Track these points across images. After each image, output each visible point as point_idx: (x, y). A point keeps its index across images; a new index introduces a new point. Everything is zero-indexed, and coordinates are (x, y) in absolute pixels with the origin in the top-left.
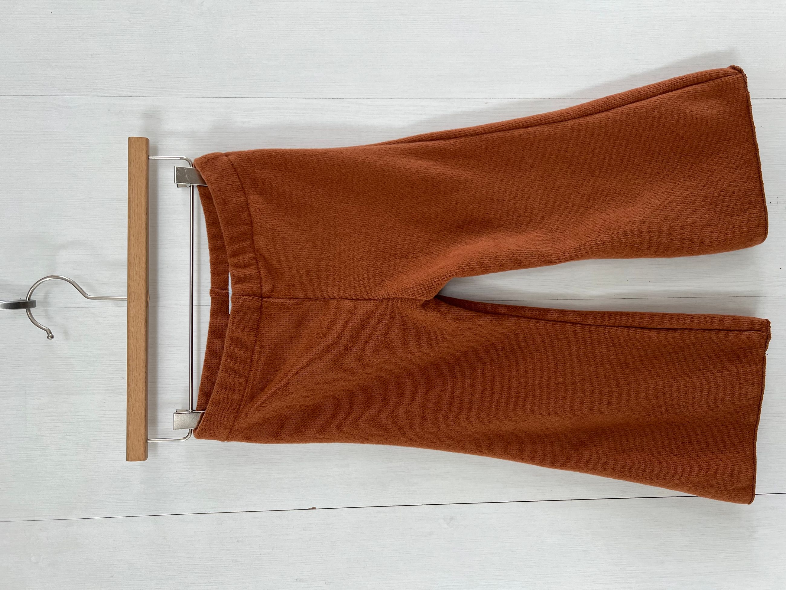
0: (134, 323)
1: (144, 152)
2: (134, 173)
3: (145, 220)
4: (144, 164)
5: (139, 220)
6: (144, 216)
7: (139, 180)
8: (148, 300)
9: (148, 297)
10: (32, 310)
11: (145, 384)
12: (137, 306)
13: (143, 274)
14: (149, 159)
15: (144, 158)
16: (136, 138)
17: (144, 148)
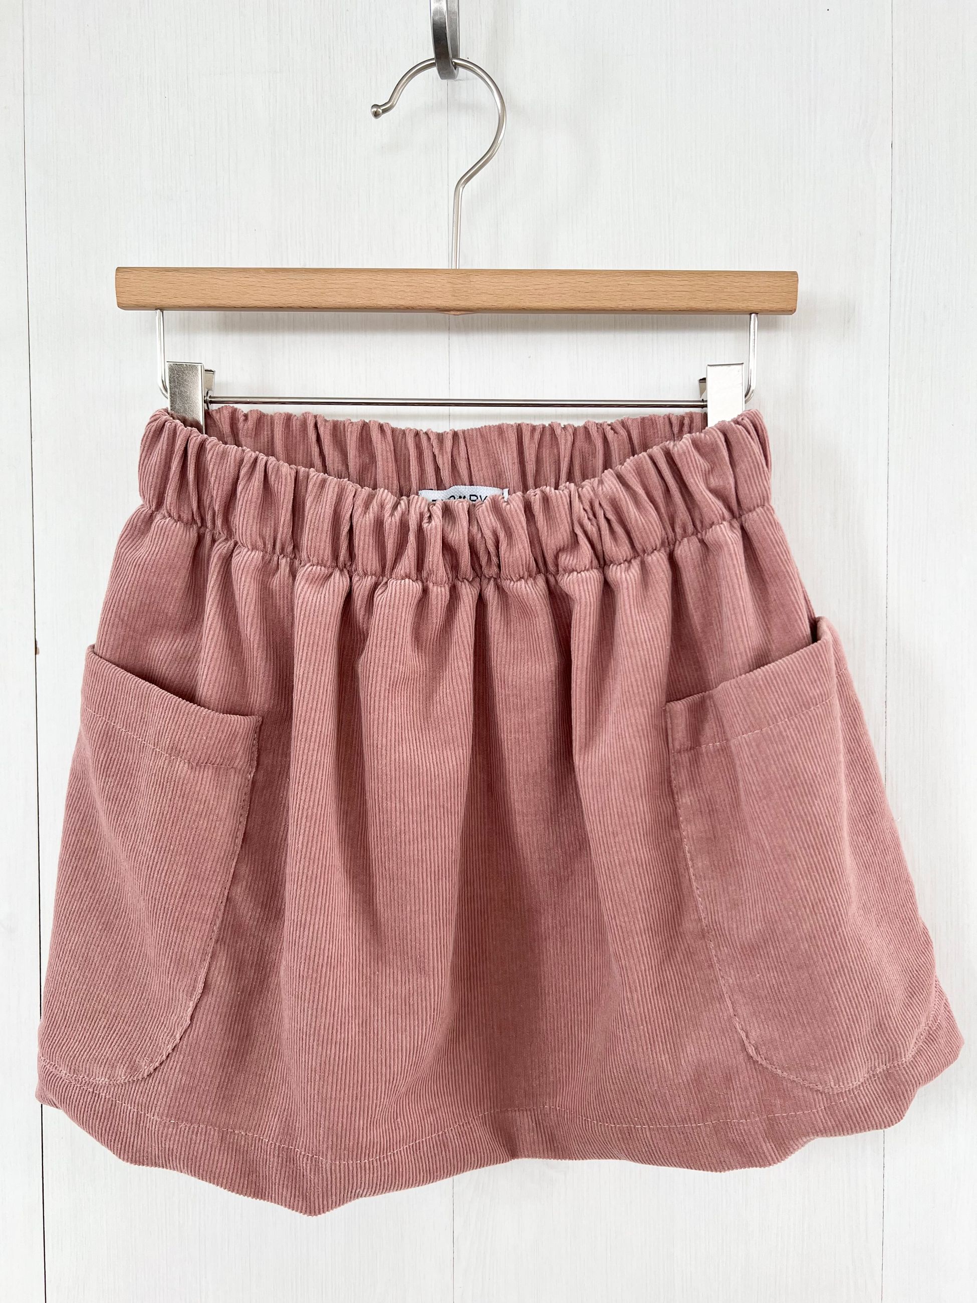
0: (405, 284)
1: (766, 306)
2: (722, 284)
3: (621, 307)
4: (742, 305)
5: (620, 293)
6: (628, 304)
7: (706, 294)
8: (452, 313)
9: (458, 313)
10: (434, 70)
11: (277, 305)
12: (440, 290)
13: (507, 303)
14: (751, 314)
15: (754, 305)
16: (797, 288)
17: (775, 306)
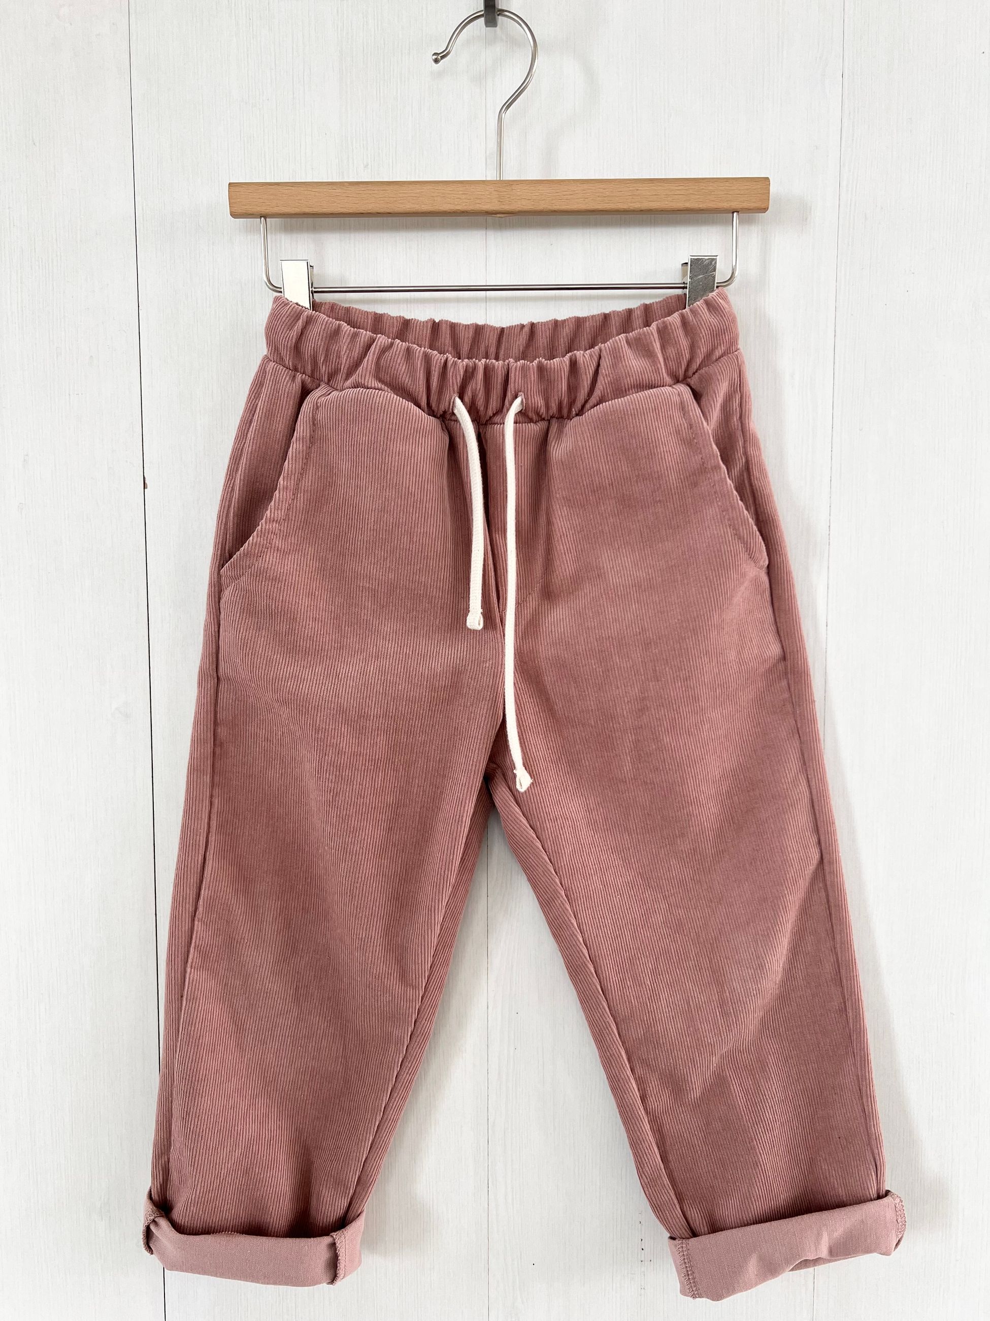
0: (461, 192)
3: (631, 208)
6: (637, 206)
8: (498, 215)
10: (482, 21)
11: (359, 212)
12: (489, 197)
17: (752, 205)
